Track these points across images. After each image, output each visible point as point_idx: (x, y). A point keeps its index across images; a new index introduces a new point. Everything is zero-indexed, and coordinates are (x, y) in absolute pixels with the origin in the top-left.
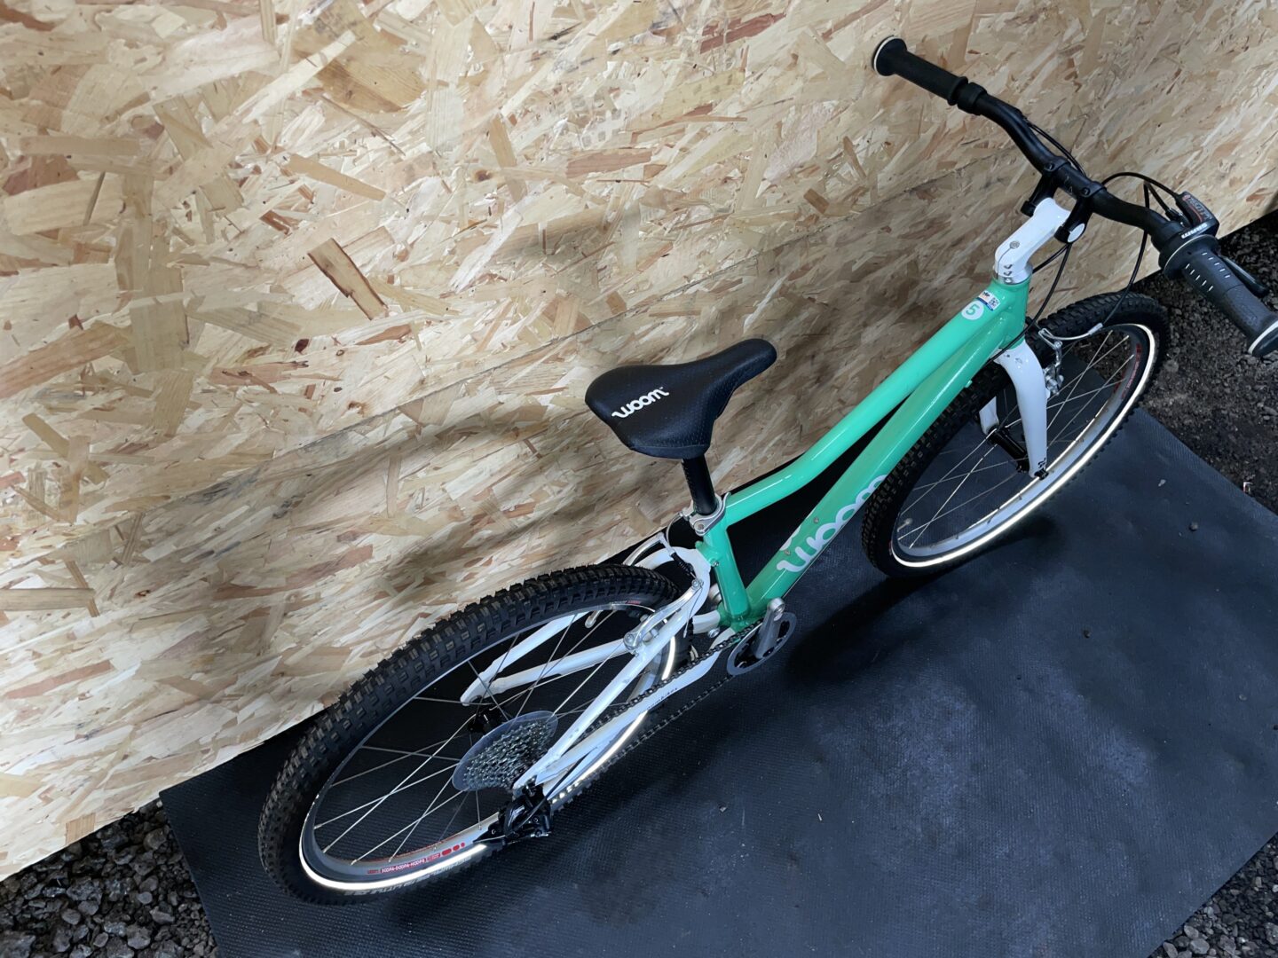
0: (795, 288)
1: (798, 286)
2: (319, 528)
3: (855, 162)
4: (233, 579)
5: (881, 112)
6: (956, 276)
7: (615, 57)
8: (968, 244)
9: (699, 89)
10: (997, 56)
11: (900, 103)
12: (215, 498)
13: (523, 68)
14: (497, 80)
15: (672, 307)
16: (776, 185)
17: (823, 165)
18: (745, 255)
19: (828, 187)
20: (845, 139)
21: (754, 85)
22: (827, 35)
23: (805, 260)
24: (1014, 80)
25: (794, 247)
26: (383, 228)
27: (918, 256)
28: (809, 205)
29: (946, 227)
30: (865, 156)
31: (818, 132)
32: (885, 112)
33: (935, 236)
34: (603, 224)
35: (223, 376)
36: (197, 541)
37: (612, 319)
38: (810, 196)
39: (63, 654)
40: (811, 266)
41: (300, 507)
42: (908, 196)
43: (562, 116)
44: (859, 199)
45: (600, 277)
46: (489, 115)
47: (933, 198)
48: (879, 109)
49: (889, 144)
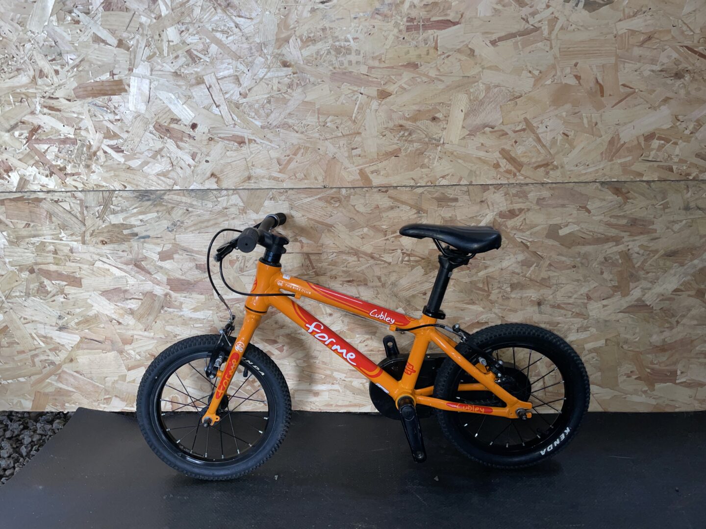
0: (506, 227)
1: (509, 227)
2: (188, 252)
3: (539, 140)
4: (143, 261)
5: (552, 108)
6: (682, 291)
7: (355, 20)
8: (686, 262)
9: (408, 52)
10: (653, 96)
11: (568, 106)
12: (144, 199)
13: (306, 14)
14: (293, 17)
15: (404, 197)
16: (473, 135)
17: (510, 133)
18: (457, 180)
19: (519, 151)
20: (526, 119)
21: (446, 61)
22: (494, 43)
23: (511, 206)
24: (679, 120)
25: (498, 190)
26: (237, 76)
27: (629, 250)
28: (505, 160)
29: (653, 233)
30: (547, 138)
31: (501, 107)
32: (556, 109)
33: (642, 236)
34: (353, 118)
35: (159, 128)
36: (132, 223)
37: (363, 188)
38: (505, 154)
39: (65, 260)
40: (518, 213)
41: (180, 230)
42: (600, 187)
43: (327, 45)
44: (551, 172)
45: (353, 154)
46: (289, 33)
47: (628, 198)
48: (550, 106)
49: (567, 136)
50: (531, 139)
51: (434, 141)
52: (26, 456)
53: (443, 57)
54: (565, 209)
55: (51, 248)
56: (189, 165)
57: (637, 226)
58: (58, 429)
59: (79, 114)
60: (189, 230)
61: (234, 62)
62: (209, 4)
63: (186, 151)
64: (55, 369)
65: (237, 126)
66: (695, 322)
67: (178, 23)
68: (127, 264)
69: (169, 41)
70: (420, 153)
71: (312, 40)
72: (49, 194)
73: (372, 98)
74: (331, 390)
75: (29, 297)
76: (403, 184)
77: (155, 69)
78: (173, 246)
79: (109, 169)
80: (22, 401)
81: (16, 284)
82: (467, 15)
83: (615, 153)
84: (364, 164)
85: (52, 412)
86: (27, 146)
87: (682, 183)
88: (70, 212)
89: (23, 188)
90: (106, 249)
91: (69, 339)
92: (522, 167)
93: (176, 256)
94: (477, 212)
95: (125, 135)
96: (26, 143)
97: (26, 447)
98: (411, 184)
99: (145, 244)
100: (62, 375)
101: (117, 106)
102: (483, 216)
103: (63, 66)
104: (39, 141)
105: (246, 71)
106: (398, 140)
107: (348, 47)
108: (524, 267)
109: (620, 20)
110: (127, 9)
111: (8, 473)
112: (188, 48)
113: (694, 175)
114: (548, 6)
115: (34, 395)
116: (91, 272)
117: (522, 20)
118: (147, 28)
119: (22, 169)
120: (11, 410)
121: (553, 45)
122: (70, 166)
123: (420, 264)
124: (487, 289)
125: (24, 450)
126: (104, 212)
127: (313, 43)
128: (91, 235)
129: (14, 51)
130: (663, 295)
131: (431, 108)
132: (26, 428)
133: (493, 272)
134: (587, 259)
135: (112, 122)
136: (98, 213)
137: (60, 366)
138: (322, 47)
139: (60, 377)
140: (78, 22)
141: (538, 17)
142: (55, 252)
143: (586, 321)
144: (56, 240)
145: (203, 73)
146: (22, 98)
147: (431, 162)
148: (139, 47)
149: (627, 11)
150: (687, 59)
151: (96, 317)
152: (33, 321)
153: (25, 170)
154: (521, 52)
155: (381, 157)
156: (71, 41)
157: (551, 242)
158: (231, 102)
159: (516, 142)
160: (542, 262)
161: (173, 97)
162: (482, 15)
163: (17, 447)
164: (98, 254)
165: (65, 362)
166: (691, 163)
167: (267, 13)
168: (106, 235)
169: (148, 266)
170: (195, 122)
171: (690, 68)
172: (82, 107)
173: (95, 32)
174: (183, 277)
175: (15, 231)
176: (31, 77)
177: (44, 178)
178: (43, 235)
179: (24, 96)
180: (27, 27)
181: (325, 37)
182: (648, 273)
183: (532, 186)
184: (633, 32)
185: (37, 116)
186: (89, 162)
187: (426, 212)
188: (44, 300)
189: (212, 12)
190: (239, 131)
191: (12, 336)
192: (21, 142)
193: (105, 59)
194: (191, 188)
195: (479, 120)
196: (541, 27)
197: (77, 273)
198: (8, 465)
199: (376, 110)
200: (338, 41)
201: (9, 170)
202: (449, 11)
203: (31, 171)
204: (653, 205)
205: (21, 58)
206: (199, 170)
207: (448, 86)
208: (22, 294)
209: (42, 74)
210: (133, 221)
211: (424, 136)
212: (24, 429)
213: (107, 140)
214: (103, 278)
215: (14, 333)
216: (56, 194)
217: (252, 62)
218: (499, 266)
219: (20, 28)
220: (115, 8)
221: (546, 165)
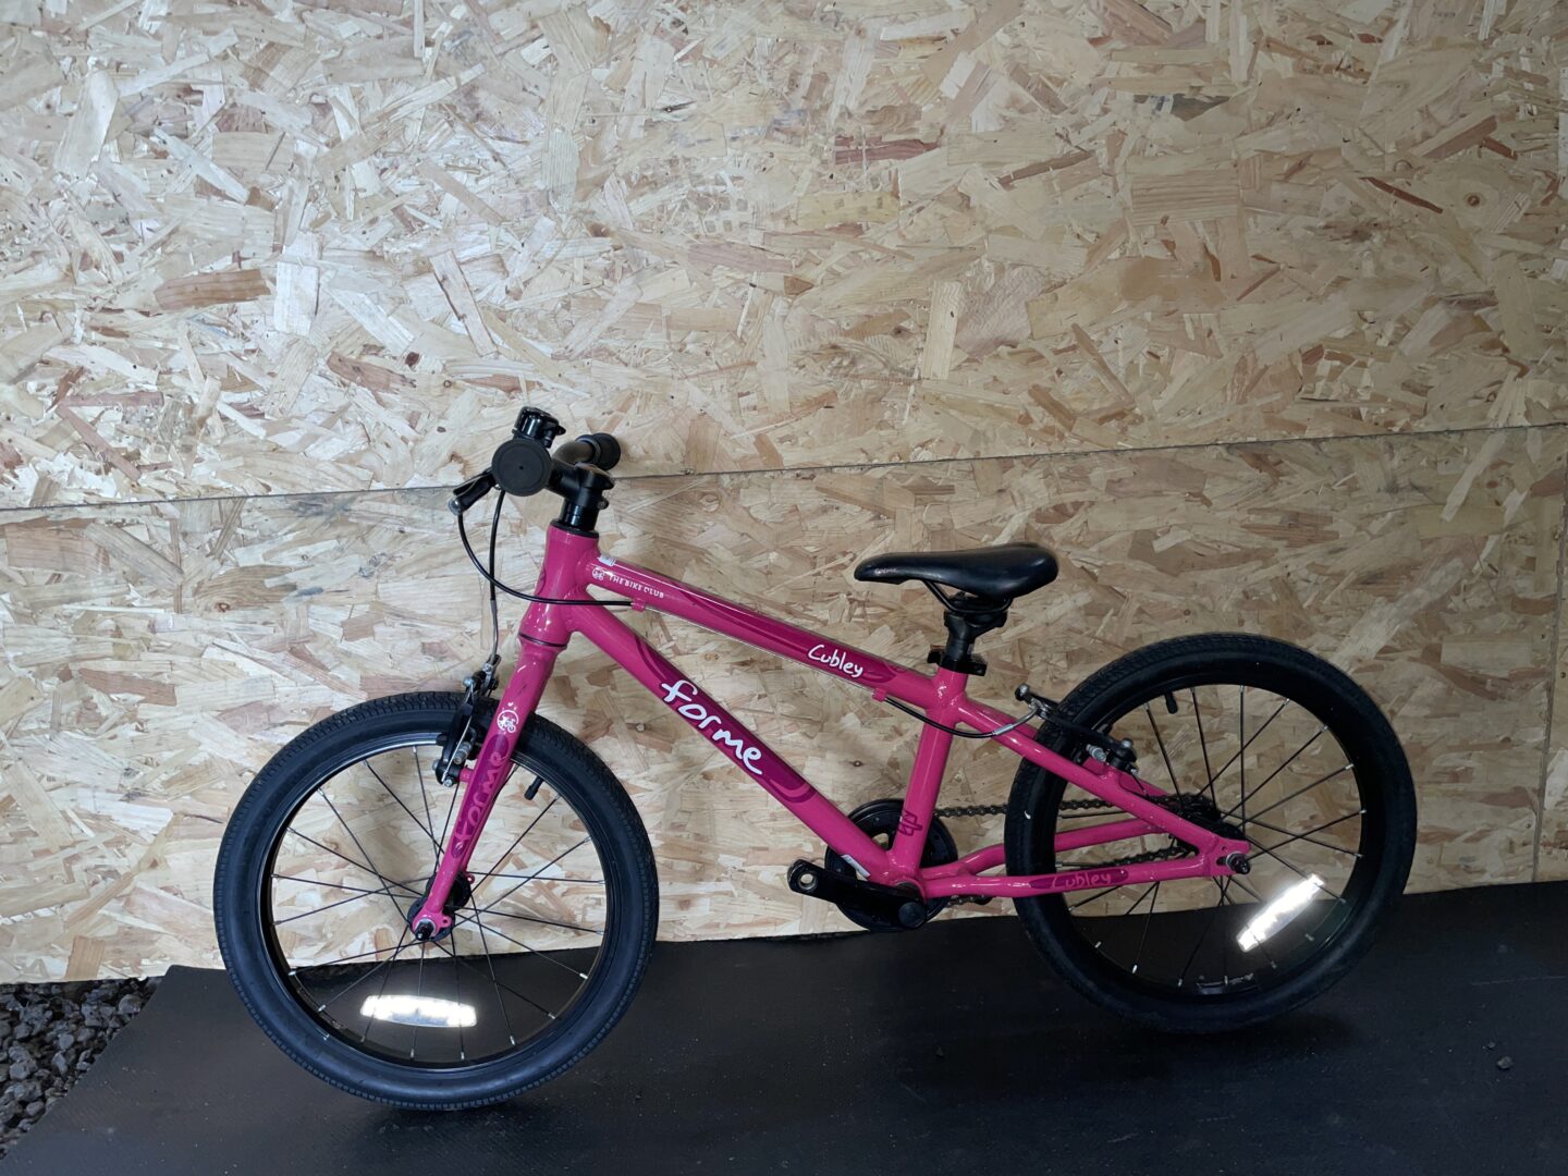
0: (1051, 539)
1: (1055, 539)
2: (404, 618)
3: (1103, 367)
4: (307, 642)
5: (1124, 305)
6: (1397, 651)
7: (735, 144)
8: (1400, 593)
9: (841, 204)
10: (1313, 275)
11: (1155, 300)
12: (309, 512)
13: (637, 133)
14: (611, 138)
15: (848, 488)
16: (977, 361)
17: (1048, 354)
18: (950, 451)
19: (1066, 390)
20: (1075, 327)
21: (915, 218)
22: (1006, 182)
23: (1057, 497)
24: (1365, 320)
25: (1030, 466)
26: (499, 255)
27: (1289, 574)
28: (1041, 409)
29: (1332, 539)
30: (1119, 364)
31: (1027, 305)
32: (1133, 306)
33: (1312, 547)
34: (739, 334)
35: (339, 364)
36: (284, 564)
37: (764, 471)
38: (1040, 395)
39: (139, 648)
40: (1071, 510)
41: (387, 573)
42: (1225, 454)
43: (681, 191)
44: (1130, 429)
45: (743, 405)
46: (604, 169)
47: (1279, 474)
48: (1121, 300)
49: (1157, 357)
50: (1087, 365)
51: (900, 375)
52: (67, 1073)
53: (910, 210)
54: (1162, 499)
55: (109, 623)
56: (403, 439)
57: (1301, 527)
58: (130, 1015)
59: (167, 341)
60: (406, 573)
61: (493, 229)
62: (437, 114)
63: (396, 409)
64: (119, 887)
65: (501, 357)
66: (1427, 712)
67: (375, 153)
68: (273, 650)
69: (356, 190)
70: (876, 400)
71: (649, 184)
72: (104, 510)
73: (775, 294)
74: (715, 893)
75: (58, 731)
76: (845, 462)
77: (329, 246)
78: (372, 608)
79: (233, 452)
80: (46, 960)
81: (31, 704)
82: (952, 129)
83: (1249, 389)
84: (765, 423)
85: (112, 981)
86: (56, 411)
87: (1380, 442)
88: (148, 547)
89: (45, 499)
90: (227, 621)
91: (148, 819)
92: (1075, 420)
93: (379, 629)
94: (994, 513)
95: (265, 382)
96: (53, 404)
97: (64, 1055)
98: (860, 462)
99: (312, 607)
100: (132, 897)
101: (248, 323)
102: (1004, 520)
103: (132, 244)
104: (80, 399)
105: (517, 245)
106: (830, 375)
107: (720, 195)
108: (1091, 618)
109: (1243, 134)
110: (266, 126)
111: (32, 1109)
112: (395, 203)
113: (1401, 423)
114: (1105, 111)
115: (71, 945)
116: (196, 670)
117: (1057, 138)
118: (310, 165)
119: (43, 461)
120: (22, 980)
121: (1120, 185)
122: (147, 451)
123: (886, 622)
124: (1020, 666)
125: (60, 1062)
126: (222, 542)
127: (652, 189)
128: (196, 592)
129: (25, 216)
130: (1360, 661)
131: (891, 310)
132: (58, 1017)
133: (1030, 630)
134: (1211, 597)
135: (238, 356)
136: (211, 546)
137: (129, 877)
138: (671, 195)
139: (128, 903)
140: (163, 155)
141: (1087, 132)
142: (118, 633)
143: (1217, 720)
144: (120, 605)
145: (429, 252)
146: (43, 313)
147: (897, 415)
148: (294, 200)
149: (1255, 115)
150: (1375, 201)
151: (208, 766)
152: (67, 784)
153: (52, 460)
154: (1060, 200)
155: (796, 411)
156: (151, 193)
157: (1138, 566)
158: (489, 308)
159: (1059, 372)
160: (1124, 606)
161: (368, 302)
162: (981, 129)
163: (43, 1057)
164: (210, 633)
165: (139, 869)
166: (1396, 403)
167: (557, 130)
168: (227, 590)
169: (321, 653)
170: (415, 351)
171: (1380, 219)
172: (175, 328)
173: (201, 174)
174: (396, 673)
175: (29, 592)
176: (64, 270)
177: (92, 476)
178: (89, 598)
179: (47, 308)
180: (55, 166)
181: (677, 177)
182: (1328, 618)
183: (1096, 457)
184: (1268, 156)
185: (76, 349)
186: (190, 440)
187: (891, 515)
188: (92, 735)
189: (445, 131)
190: (507, 366)
191: (20, 819)
192: (42, 403)
193: (223, 229)
194: (407, 486)
195: (985, 332)
196: (1094, 151)
197: (165, 675)
198: (30, 1093)
199: (785, 317)
200: (703, 183)
201: (14, 462)
202: (917, 123)
203: (62, 464)
204: (1329, 485)
205: (41, 230)
206: (424, 447)
207: (922, 268)
208: (44, 726)
209: (86, 261)
210: (287, 559)
211: (881, 366)
212: (54, 1018)
213: (229, 393)
214: (222, 682)
215: (25, 812)
216: (118, 509)
217: (530, 229)
218: (1041, 618)
219: (40, 169)
220: (241, 125)
221: (1120, 415)
